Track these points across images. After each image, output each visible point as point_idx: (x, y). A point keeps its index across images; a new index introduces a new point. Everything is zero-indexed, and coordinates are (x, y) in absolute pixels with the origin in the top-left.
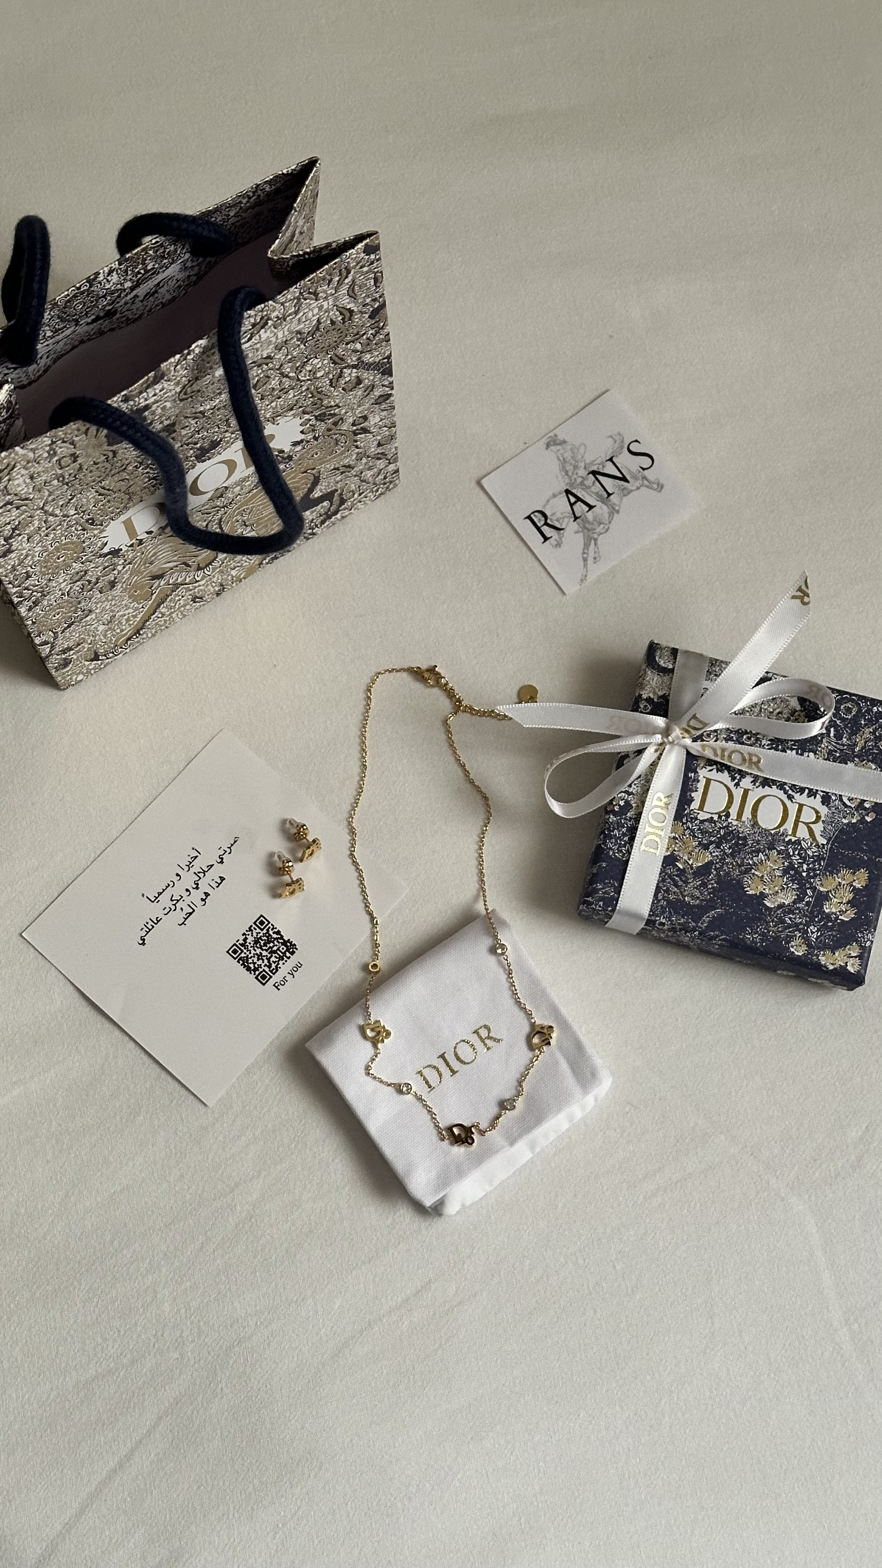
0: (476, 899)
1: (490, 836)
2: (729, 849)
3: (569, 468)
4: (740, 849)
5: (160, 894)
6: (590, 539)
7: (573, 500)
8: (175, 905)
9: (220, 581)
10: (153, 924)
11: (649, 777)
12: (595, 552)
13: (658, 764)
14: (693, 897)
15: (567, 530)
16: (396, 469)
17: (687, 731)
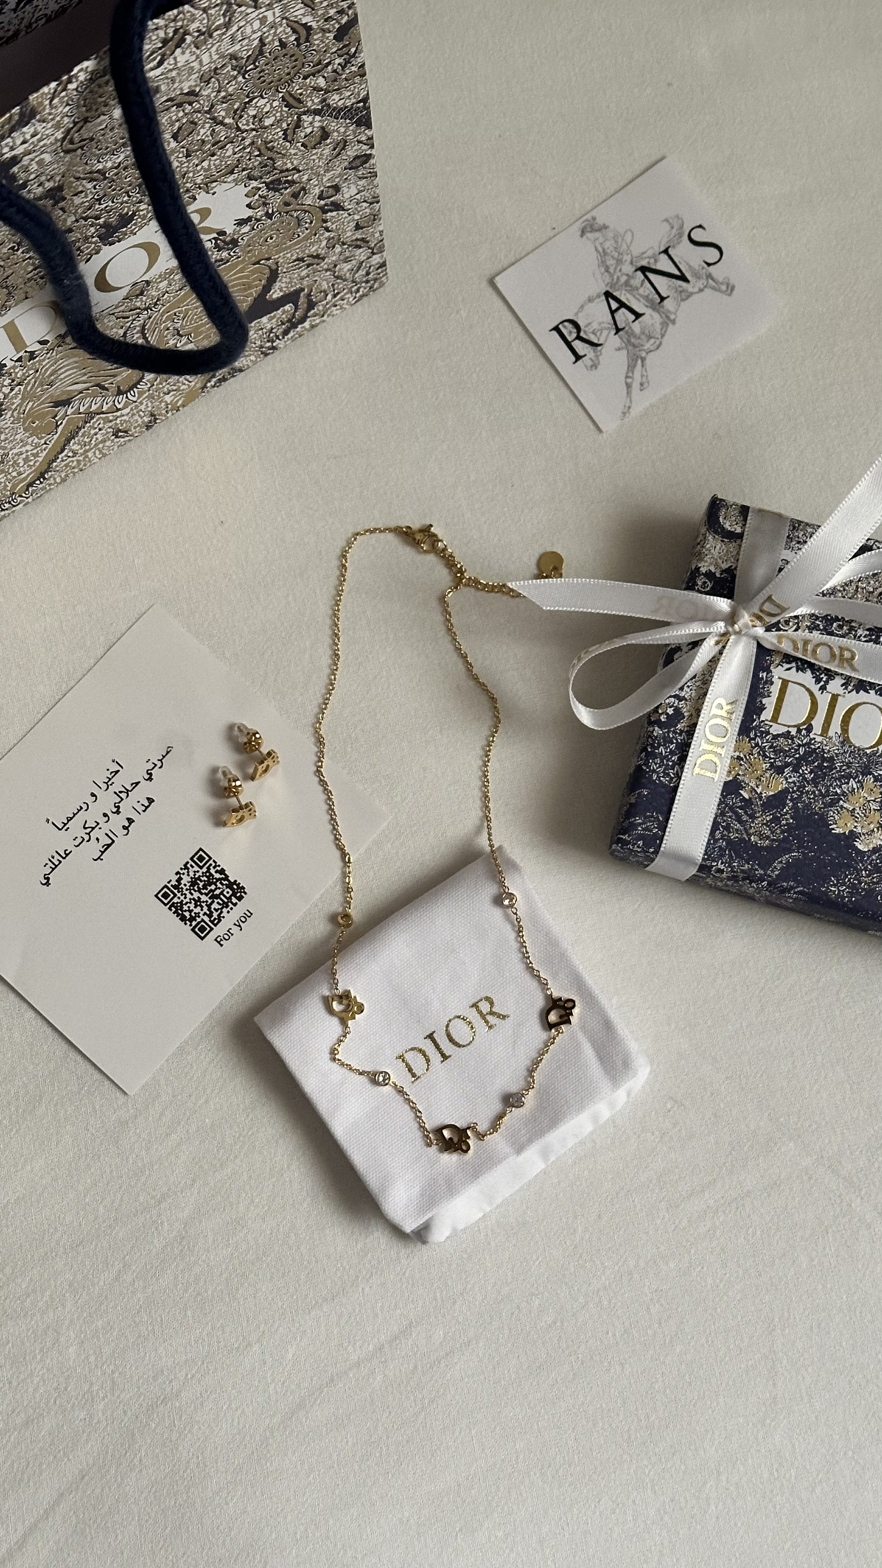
0: (478, 831)
1: (498, 748)
2: (810, 773)
3: (611, 262)
4: (825, 773)
5: (69, 819)
6: (636, 359)
7: (614, 305)
8: (89, 834)
9: (149, 409)
10: (61, 859)
11: (707, 677)
12: (642, 376)
13: (719, 659)
14: (761, 836)
15: (606, 345)
16: (381, 261)
17: (759, 618)
